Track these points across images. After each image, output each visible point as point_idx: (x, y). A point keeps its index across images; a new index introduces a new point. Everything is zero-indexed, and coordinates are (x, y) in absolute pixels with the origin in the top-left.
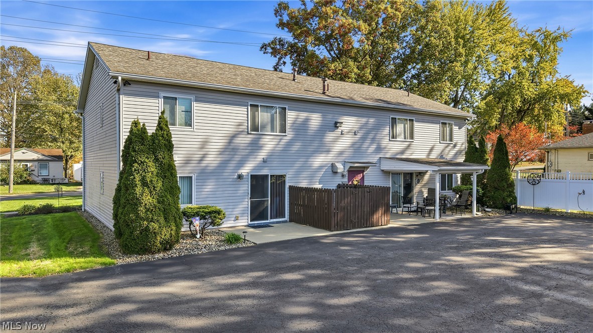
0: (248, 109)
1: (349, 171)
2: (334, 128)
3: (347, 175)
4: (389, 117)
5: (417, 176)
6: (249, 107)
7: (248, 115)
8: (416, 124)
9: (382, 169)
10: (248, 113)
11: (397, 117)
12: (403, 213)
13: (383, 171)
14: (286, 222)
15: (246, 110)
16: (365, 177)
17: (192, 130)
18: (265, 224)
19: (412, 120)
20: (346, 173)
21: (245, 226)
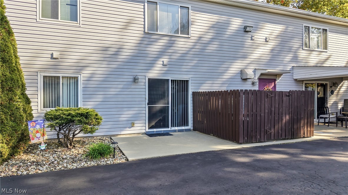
0: (144, 6)
1: (259, 79)
2: (243, 32)
3: (258, 83)
4: (301, 26)
5: (331, 87)
6: (146, 4)
7: (144, 12)
8: (329, 34)
9: (295, 78)
10: (144, 10)
11: (310, 26)
12: (319, 124)
13: (296, 80)
14: (189, 130)
15: (142, 7)
16: (277, 86)
17: (78, 25)
18: (165, 132)
19: (326, 30)
20: (256, 80)
21: (143, 134)
